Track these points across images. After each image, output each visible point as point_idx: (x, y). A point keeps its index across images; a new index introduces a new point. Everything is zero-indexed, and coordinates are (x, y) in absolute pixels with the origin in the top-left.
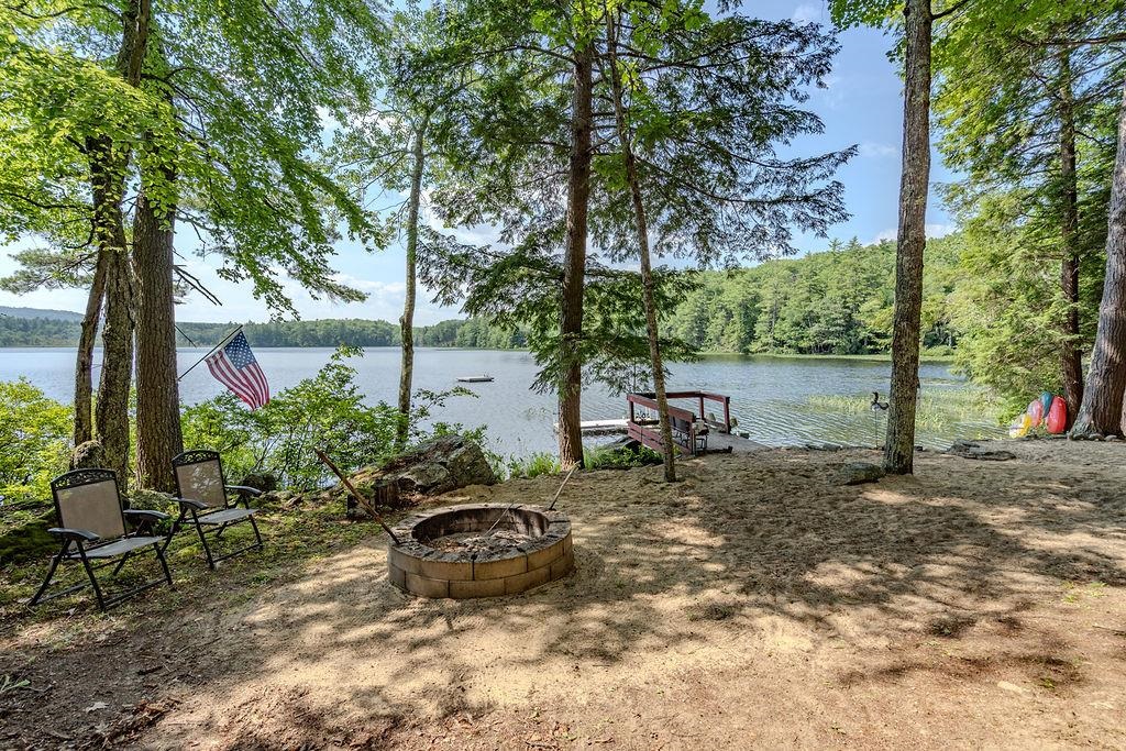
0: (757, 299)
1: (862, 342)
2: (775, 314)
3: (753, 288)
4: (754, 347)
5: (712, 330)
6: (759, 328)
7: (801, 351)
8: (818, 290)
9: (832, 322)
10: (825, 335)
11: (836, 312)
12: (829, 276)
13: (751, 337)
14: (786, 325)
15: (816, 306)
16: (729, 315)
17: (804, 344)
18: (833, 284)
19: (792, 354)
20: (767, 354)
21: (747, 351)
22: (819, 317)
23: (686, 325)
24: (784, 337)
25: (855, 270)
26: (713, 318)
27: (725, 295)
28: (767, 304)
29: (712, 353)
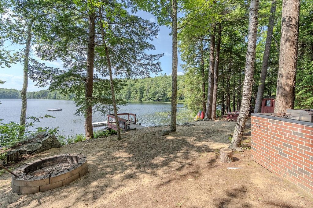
0: (143, 87)
1: (167, 99)
2: (148, 91)
3: (142, 84)
4: (143, 99)
5: (132, 95)
6: (144, 95)
7: (154, 101)
8: (158, 86)
9: (161, 94)
10: (159, 97)
11: (162, 91)
12: (160, 82)
13: (142, 97)
14: (150, 94)
15: (157, 90)
16: (137, 91)
17: (155, 99)
18: (161, 84)
19: (152, 102)
20: (146, 101)
21: (141, 101)
22: (158, 92)
23: (125, 94)
24: (150, 97)
25: (166, 81)
26: (132, 92)
27: (135, 86)
28: (146, 88)
29: (132, 101)
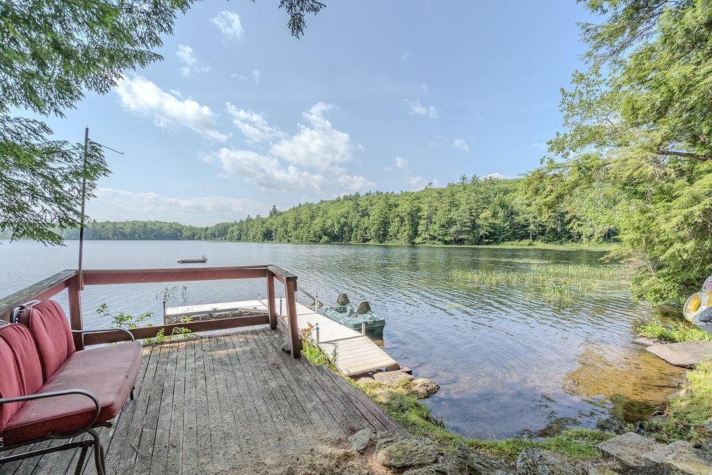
0: (419, 210)
1: (481, 237)
2: (429, 218)
3: (416, 203)
4: (418, 240)
5: (392, 229)
6: (420, 228)
7: (446, 243)
8: (454, 205)
9: (463, 225)
10: (460, 232)
11: (466, 218)
12: (461, 197)
13: (416, 234)
14: (436, 227)
15: (454, 214)
16: (402, 220)
17: (447, 239)
18: (463, 201)
19: (440, 245)
20: (426, 244)
21: (414, 243)
22: (456, 222)
23: (376, 226)
24: (436, 234)
25: (476, 193)
26: (392, 222)
27: (399, 208)
28: (425, 213)
29: (392, 244)
